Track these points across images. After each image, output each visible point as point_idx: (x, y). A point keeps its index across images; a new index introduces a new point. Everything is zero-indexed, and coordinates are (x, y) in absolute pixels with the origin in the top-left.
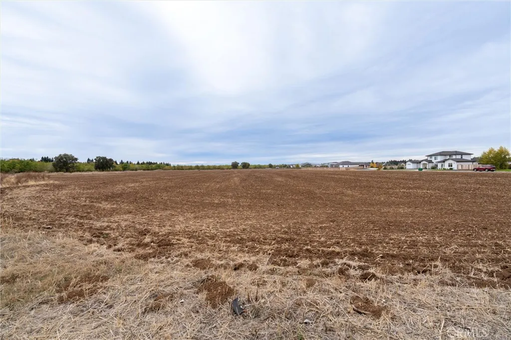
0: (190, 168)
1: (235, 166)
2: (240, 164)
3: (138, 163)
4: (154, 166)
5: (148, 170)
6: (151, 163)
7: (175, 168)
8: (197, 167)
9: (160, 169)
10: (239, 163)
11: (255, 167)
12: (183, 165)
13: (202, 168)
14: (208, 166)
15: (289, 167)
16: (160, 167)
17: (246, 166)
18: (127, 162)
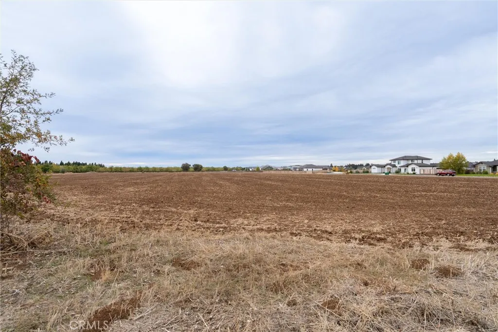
0: (132, 170)
1: (186, 168)
2: (192, 166)
3: (62, 164)
4: (84, 167)
5: (77, 172)
6: (79, 163)
7: (111, 170)
8: (140, 169)
9: (92, 171)
10: (190, 165)
11: (209, 170)
12: (123, 167)
13: (147, 170)
14: (154, 168)
15: (247, 169)
16: (92, 168)
17: (198, 168)
18: (46, 162)
